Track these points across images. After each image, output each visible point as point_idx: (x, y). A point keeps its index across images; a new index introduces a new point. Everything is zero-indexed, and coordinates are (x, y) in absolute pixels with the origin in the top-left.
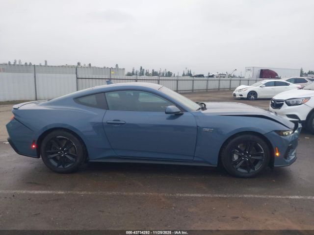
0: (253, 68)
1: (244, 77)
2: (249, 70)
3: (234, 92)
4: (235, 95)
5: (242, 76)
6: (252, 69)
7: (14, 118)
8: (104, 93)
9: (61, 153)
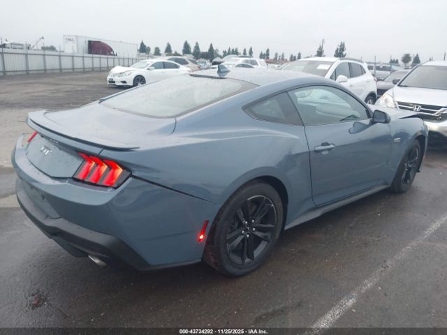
0: (77, 36)
1: (63, 52)
2: (70, 40)
3: (109, 78)
4: (112, 82)
5: (62, 50)
6: (75, 38)
7: (135, 177)
8: (287, 92)
9: (246, 230)
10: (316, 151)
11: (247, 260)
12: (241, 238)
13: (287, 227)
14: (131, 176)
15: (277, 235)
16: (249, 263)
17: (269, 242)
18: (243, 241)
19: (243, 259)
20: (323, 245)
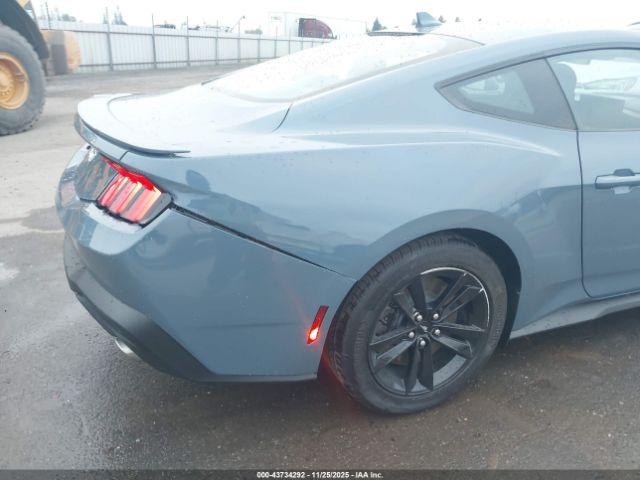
2: (276, 18)
6: (282, 17)
7: (179, 209)
8: (545, 58)
9: (419, 331)
10: (598, 186)
11: (418, 387)
12: (406, 345)
13: (514, 335)
14: (171, 205)
15: (489, 349)
16: (420, 394)
17: (468, 358)
18: (411, 350)
19: (409, 386)
20: (595, 377)
